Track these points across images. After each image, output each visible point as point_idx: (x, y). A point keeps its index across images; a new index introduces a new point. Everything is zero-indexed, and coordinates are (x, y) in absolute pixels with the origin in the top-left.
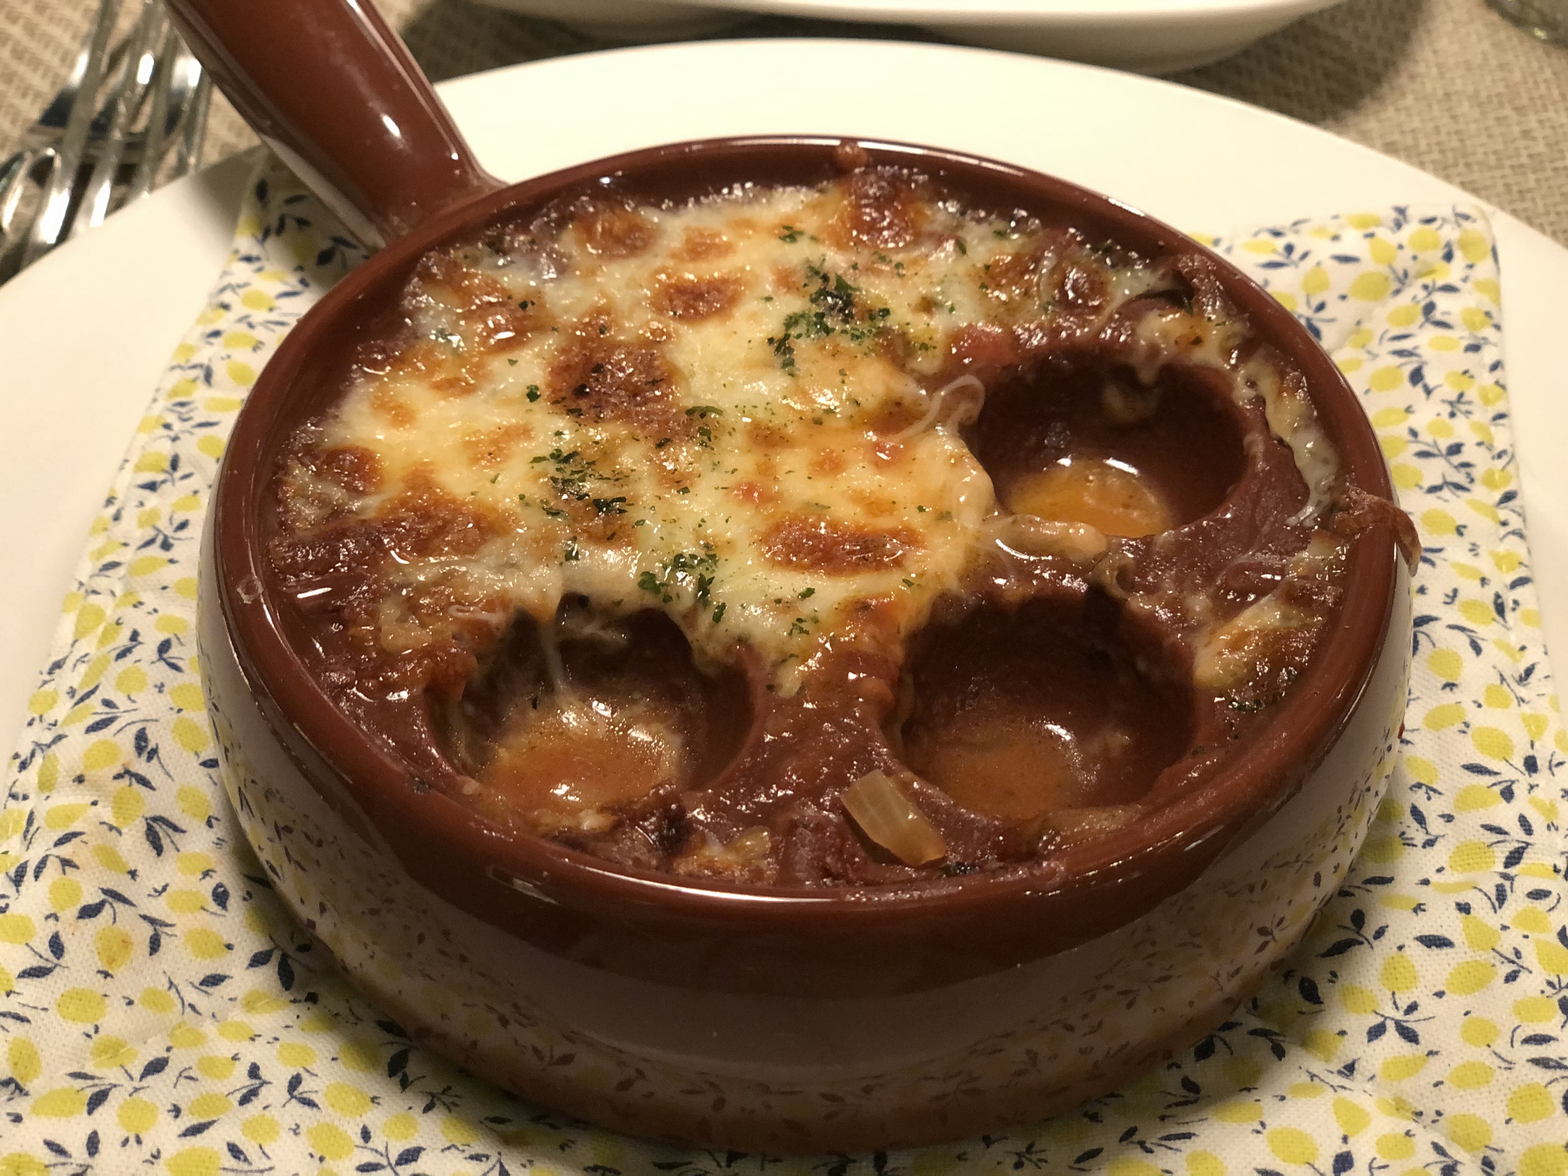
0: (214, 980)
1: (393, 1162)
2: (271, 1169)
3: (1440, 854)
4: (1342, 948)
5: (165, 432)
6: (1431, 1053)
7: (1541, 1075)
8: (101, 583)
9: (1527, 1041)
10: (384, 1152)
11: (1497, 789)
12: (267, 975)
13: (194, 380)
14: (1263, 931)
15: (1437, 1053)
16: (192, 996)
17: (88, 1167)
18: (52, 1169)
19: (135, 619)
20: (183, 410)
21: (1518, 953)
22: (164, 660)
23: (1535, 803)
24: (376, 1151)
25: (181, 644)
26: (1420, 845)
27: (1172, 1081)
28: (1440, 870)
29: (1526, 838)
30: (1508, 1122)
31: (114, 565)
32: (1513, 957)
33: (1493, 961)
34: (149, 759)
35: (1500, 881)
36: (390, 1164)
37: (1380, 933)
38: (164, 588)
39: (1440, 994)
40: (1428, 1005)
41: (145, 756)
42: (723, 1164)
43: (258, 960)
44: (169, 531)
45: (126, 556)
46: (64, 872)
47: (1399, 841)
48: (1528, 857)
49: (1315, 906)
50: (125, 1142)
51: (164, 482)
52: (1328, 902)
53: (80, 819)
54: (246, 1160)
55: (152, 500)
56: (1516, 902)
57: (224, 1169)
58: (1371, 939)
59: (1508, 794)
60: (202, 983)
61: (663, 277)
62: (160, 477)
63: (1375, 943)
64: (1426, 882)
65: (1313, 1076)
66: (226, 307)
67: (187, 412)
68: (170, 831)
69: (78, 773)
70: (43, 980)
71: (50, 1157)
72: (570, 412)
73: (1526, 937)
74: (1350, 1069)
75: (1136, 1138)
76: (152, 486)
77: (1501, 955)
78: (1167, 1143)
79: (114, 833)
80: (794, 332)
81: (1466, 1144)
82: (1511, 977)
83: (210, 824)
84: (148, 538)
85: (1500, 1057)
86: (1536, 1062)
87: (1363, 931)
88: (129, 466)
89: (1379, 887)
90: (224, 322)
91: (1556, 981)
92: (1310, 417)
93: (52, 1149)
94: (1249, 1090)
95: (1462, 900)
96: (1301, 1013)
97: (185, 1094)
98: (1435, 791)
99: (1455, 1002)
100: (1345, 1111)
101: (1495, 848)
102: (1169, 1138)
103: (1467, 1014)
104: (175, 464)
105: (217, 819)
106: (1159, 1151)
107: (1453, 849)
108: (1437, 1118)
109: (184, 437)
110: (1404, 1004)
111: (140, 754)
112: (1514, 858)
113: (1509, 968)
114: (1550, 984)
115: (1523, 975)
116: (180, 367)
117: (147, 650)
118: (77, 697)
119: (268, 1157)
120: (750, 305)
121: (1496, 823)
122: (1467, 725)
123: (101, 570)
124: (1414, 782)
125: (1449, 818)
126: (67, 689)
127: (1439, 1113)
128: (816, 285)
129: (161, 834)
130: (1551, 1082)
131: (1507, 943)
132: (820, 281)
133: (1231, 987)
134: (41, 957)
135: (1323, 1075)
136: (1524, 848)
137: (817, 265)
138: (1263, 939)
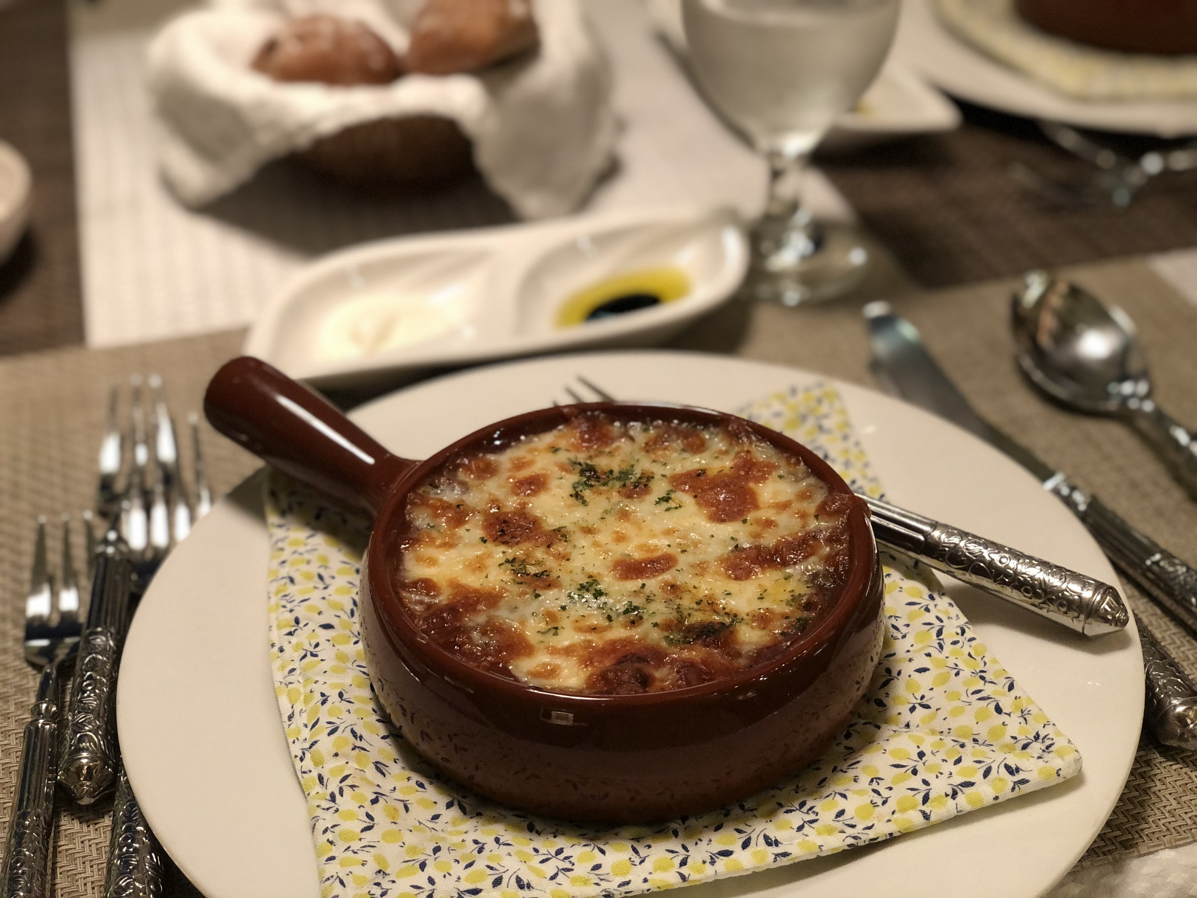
0: (436, 817)
1: (554, 855)
2: (507, 870)
3: (909, 640)
4: (887, 683)
5: (284, 609)
6: (937, 710)
7: (984, 703)
8: (291, 678)
9: (973, 693)
10: (547, 853)
11: (923, 609)
12: (455, 811)
13: (285, 584)
14: (857, 683)
15: (940, 709)
16: (431, 825)
17: (434, 889)
18: (418, 895)
19: (319, 688)
20: (288, 598)
21: (956, 665)
22: (344, 700)
23: (940, 611)
24: (544, 854)
25: (346, 692)
26: (901, 638)
27: (841, 749)
28: (912, 646)
29: (941, 624)
30: (977, 723)
31: (293, 670)
32: (955, 667)
33: (947, 671)
34: (361, 740)
35: (939, 641)
36: (553, 856)
37: (899, 673)
38: (325, 672)
39: (932, 689)
40: (928, 694)
41: (358, 739)
42: (682, 824)
43: (449, 805)
44: (312, 649)
45: (296, 665)
46: (354, 790)
47: (892, 639)
48: (944, 631)
49: (873, 669)
50: (445, 876)
51: (296, 630)
52: (876, 667)
53: (346, 769)
54: (496, 870)
55: (294, 639)
56: (947, 647)
57: (490, 875)
58: (897, 676)
59: (927, 610)
60: (432, 819)
61: (511, 480)
62: (293, 629)
63: (899, 677)
64: (908, 651)
65: (895, 731)
66: (282, 549)
67: (290, 599)
68: (384, 767)
69: (335, 752)
70: (371, 831)
71: (416, 891)
72: (503, 543)
73: (957, 658)
74: (908, 726)
75: (838, 769)
76: (290, 634)
77: (950, 667)
78: (851, 767)
79: (362, 772)
80: (579, 489)
81: (965, 736)
82: (957, 674)
83: (395, 762)
84: (302, 655)
85: (965, 702)
86: (980, 699)
87: (892, 675)
88: (274, 628)
89: (892, 658)
90: (285, 556)
91: (974, 672)
92: (808, 472)
93: (414, 888)
94: (873, 742)
95: (927, 652)
96: (880, 712)
97: (455, 855)
98: (898, 617)
99: (939, 691)
100: (913, 738)
101: (930, 631)
102: (851, 765)
103: (945, 692)
104: (297, 621)
105: (398, 760)
106: (850, 771)
107: (914, 636)
108: (949, 731)
109: (296, 609)
110: (919, 697)
111: (356, 739)
112: (940, 633)
113: (955, 671)
114: (973, 673)
115: (961, 672)
116: (276, 580)
117: (334, 697)
118: (310, 727)
119: (504, 867)
120: (553, 484)
121: (927, 622)
122: (901, 588)
123: (289, 673)
124: (889, 616)
125: (908, 625)
126: (303, 725)
127: (950, 729)
128: (578, 468)
129: (381, 768)
130: (988, 704)
131: (951, 662)
132: (579, 466)
133: (850, 707)
134: (366, 822)
135: (899, 730)
136: (942, 628)
137: (574, 460)
138: (858, 685)
